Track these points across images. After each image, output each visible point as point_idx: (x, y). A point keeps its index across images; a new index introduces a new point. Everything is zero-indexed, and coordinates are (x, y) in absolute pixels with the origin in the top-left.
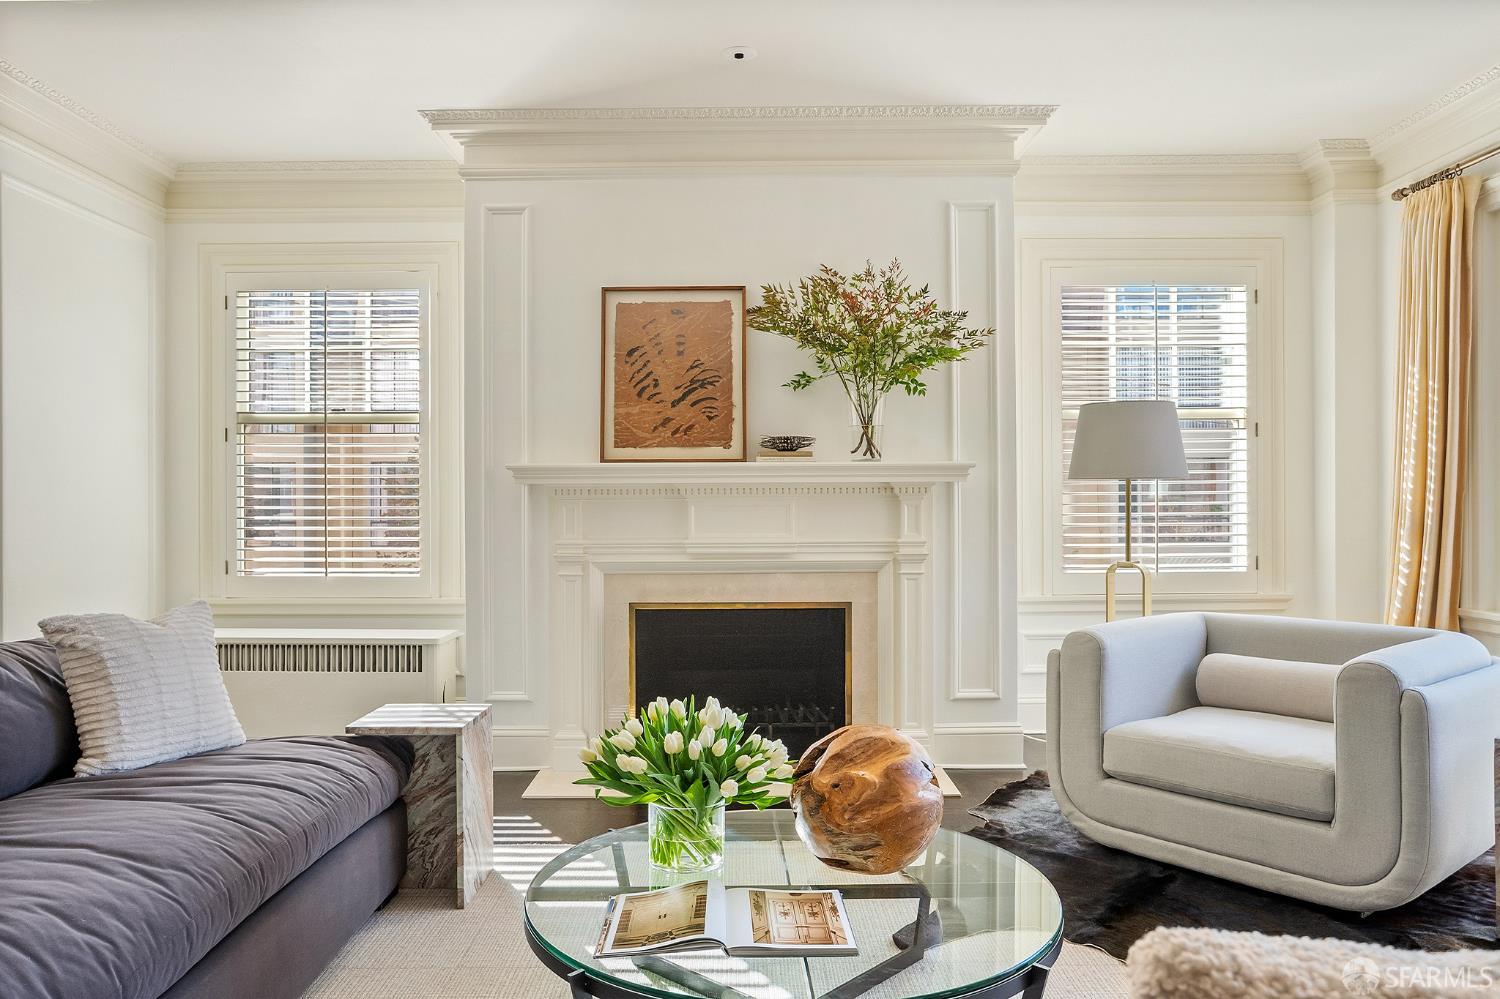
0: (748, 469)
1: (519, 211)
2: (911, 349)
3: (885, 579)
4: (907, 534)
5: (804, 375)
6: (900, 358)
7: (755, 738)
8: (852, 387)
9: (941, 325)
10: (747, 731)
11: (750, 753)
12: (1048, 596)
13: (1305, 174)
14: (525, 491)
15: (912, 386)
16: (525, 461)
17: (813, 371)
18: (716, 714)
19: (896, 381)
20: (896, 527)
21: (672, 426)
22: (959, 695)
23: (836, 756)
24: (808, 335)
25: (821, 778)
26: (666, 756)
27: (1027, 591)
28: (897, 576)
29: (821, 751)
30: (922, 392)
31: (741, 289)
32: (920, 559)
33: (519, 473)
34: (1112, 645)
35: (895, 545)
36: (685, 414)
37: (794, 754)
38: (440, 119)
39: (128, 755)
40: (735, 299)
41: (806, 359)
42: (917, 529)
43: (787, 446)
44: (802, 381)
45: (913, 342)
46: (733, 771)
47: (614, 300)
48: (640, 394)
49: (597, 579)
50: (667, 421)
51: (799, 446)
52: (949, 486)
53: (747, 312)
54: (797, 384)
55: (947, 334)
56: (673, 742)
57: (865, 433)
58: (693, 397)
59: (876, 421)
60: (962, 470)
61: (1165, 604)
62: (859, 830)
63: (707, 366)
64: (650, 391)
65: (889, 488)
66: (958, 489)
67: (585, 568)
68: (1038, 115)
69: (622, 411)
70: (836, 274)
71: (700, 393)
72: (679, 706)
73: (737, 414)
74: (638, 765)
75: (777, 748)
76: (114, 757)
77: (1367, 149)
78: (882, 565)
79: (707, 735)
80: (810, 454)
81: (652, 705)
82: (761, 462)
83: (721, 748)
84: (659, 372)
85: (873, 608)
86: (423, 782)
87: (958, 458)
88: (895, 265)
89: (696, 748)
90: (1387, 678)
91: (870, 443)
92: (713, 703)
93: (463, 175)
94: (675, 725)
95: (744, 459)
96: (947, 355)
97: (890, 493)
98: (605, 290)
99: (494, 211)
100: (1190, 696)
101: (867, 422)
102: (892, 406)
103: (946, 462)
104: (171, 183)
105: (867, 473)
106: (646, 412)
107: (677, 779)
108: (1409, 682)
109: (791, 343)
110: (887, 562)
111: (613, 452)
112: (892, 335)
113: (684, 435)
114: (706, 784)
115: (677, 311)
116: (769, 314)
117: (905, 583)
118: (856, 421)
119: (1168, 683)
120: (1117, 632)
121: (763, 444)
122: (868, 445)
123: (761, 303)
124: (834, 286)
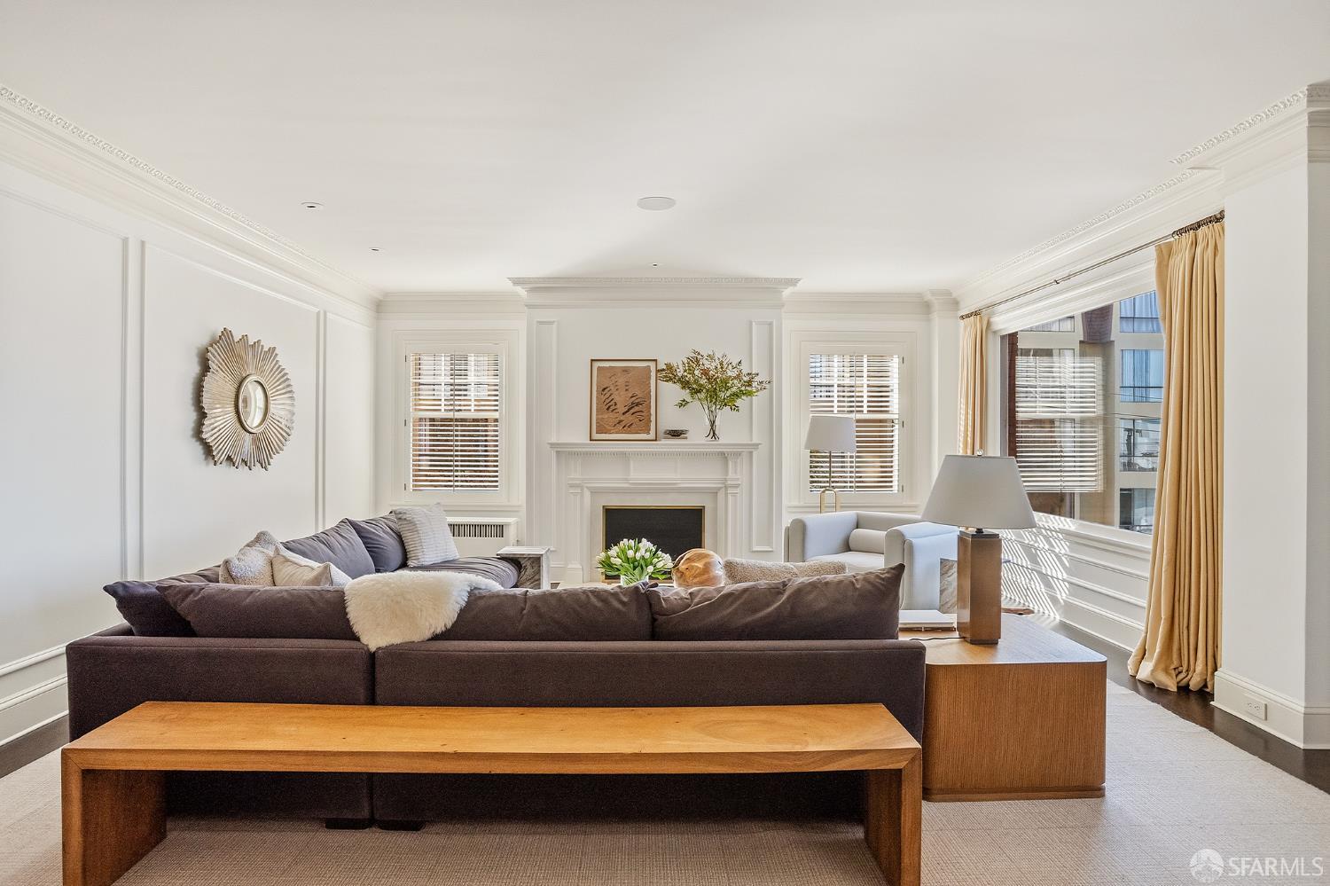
0: (658, 444)
1: (552, 323)
2: (734, 389)
3: (721, 495)
4: (731, 475)
5: (684, 400)
6: (728, 394)
7: (659, 553)
8: (706, 407)
9: (746, 379)
10: (657, 551)
11: (658, 558)
12: (802, 504)
13: (926, 302)
14: (554, 455)
15: (733, 407)
16: (554, 440)
17: (688, 399)
18: (646, 544)
19: (726, 405)
20: (727, 472)
21: (623, 424)
22: (754, 549)
23: (688, 559)
24: (685, 384)
25: (682, 566)
26: (628, 559)
27: (785, 502)
28: (726, 494)
29: (682, 558)
30: (738, 410)
31: (656, 360)
32: (736, 486)
33: (552, 445)
34: (808, 523)
35: (726, 480)
36: (629, 418)
37: (673, 560)
38: (517, 282)
39: (427, 560)
40: (652, 365)
41: (685, 394)
42: (736, 473)
43: (676, 434)
44: (683, 404)
45: (736, 386)
46: (651, 564)
47: (597, 365)
48: (608, 409)
49: (587, 494)
50: (620, 422)
51: (681, 434)
52: (751, 453)
53: (658, 371)
54: (681, 405)
55: (749, 383)
56: (631, 553)
57: (712, 428)
58: (632, 411)
59: (716, 423)
60: (756, 446)
61: (844, 507)
62: (695, 584)
63: (640, 396)
64: (612, 408)
65: (723, 454)
66: (755, 454)
67: (582, 490)
68: (793, 282)
69: (600, 417)
70: (699, 354)
71: (636, 409)
72: (632, 542)
73: (653, 418)
74: (618, 561)
75: (667, 557)
76: (423, 560)
77: (950, 294)
78: (719, 489)
79: (642, 551)
80: (686, 438)
81: (621, 542)
82: (664, 442)
83: (647, 555)
84: (617, 399)
85: (715, 510)
86: (524, 577)
87: (755, 441)
88: (724, 356)
89: (638, 555)
90: (901, 535)
91: (714, 433)
92: (644, 540)
93: (526, 306)
94: (630, 548)
95: (656, 440)
96: (749, 394)
97: (724, 457)
98: (592, 360)
99: (541, 323)
100: (847, 547)
101: (713, 423)
102: (724, 415)
103: (750, 442)
104: (381, 301)
105: (714, 446)
106: (610, 417)
107: (632, 565)
108: (908, 536)
109: (678, 387)
110: (721, 488)
111: (596, 436)
112: (725, 382)
113: (628, 428)
114: (642, 568)
115: (625, 370)
116: (669, 374)
117: (730, 496)
118: (708, 423)
119: (838, 541)
120: (811, 519)
121: (665, 433)
122: (713, 434)
123: (665, 367)
124: (697, 361)
